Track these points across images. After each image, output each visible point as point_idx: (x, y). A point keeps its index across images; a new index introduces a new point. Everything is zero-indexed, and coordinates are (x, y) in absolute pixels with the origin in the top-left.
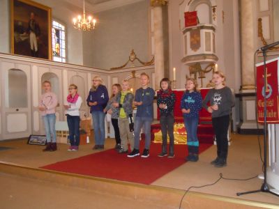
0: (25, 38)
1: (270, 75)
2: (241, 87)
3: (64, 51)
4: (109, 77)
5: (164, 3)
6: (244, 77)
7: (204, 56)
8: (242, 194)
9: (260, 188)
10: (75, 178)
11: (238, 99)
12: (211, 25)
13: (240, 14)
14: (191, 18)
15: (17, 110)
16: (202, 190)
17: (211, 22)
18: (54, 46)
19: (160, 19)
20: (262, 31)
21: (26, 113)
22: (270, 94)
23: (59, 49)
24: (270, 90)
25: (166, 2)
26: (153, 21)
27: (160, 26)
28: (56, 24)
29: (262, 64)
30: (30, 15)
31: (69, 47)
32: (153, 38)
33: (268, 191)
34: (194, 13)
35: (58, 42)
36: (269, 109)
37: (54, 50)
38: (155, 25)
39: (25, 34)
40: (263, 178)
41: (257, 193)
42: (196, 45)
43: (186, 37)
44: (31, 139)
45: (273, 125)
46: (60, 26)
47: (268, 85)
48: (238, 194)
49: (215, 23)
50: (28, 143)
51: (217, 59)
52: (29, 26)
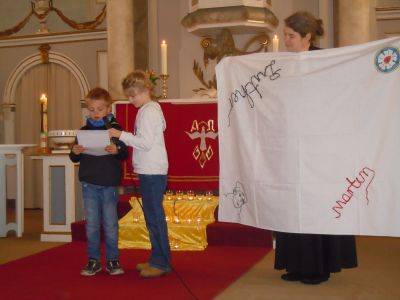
7: (244, 12)
51: (274, 22)
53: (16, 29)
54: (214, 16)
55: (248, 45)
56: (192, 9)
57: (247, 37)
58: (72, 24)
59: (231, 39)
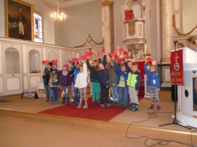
0: (16, 26)
1: (178, 57)
2: (161, 60)
3: (41, 34)
4: (73, 52)
5: (111, 3)
6: (163, 53)
7: (137, 40)
8: (162, 125)
9: (172, 122)
10: (61, 119)
11: (159, 67)
12: (142, 19)
13: (161, 12)
14: (129, 15)
15: (13, 75)
16: (139, 124)
17: (142, 17)
18: (35, 31)
19: (108, 14)
20: (175, 23)
21: (19, 77)
22: (178, 68)
23: (37, 33)
24: (179, 66)
25: (112, 3)
26: (103, 16)
27: (108, 19)
28: (35, 16)
29: (174, 50)
30: (19, 10)
31: (45, 31)
32: (103, 27)
33: (177, 124)
34: (131, 11)
35: (37, 28)
36: (178, 77)
37: (35, 33)
38: (105, 18)
39: (15, 23)
40: (174, 117)
41: (170, 125)
42: (132, 32)
43: (125, 26)
44: (24, 95)
45: (180, 86)
46: (39, 17)
47: (177, 63)
48: (160, 126)
49: (145, 18)
50: (22, 97)
51: (146, 42)
52: (18, 18)
53: (84, 45)
54: (130, 41)
55: (139, 47)
56: (125, 39)
57: (138, 46)
58: (96, 43)
59: (134, 46)
